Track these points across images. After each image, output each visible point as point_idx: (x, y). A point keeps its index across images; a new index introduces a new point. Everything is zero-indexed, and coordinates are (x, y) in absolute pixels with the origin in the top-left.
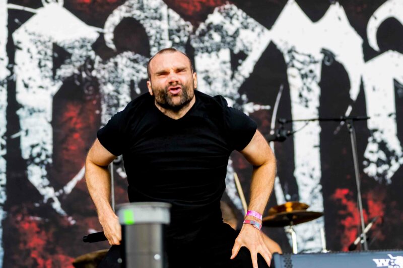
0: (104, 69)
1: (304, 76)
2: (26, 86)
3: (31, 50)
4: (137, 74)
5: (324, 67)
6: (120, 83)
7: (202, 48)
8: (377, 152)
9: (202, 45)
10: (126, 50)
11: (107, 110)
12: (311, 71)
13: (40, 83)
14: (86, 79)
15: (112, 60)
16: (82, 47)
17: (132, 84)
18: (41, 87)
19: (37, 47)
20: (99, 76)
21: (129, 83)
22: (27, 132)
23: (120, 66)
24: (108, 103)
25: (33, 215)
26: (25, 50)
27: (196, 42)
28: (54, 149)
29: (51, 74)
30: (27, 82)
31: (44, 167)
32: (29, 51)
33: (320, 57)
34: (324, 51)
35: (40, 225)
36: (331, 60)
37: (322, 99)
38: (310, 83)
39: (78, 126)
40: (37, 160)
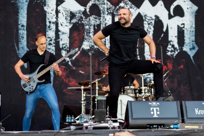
0: (86, 21)
1: (149, 24)
2: (62, 25)
3: (63, 13)
4: (96, 23)
5: (155, 21)
6: (91, 25)
7: (117, 15)
8: (171, 48)
9: (117, 13)
10: (93, 15)
11: (86, 34)
12: (151, 22)
13: (66, 24)
14: (80, 23)
15: (88, 18)
16: (79, 13)
17: (94, 26)
18: (66, 26)
19: (65, 12)
20: (84, 23)
21: (93, 25)
22: (61, 39)
23: (91, 20)
24: (87, 32)
25: (63, 65)
26: (61, 13)
27: (115, 12)
28: (70, 46)
29: (69, 22)
30: (62, 23)
31: (66, 51)
32: (62, 13)
33: (154, 18)
34: (156, 16)
35: (64, 69)
36: (158, 19)
37: (154, 31)
38: (151, 26)
39: (77, 39)
40: (64, 49)
